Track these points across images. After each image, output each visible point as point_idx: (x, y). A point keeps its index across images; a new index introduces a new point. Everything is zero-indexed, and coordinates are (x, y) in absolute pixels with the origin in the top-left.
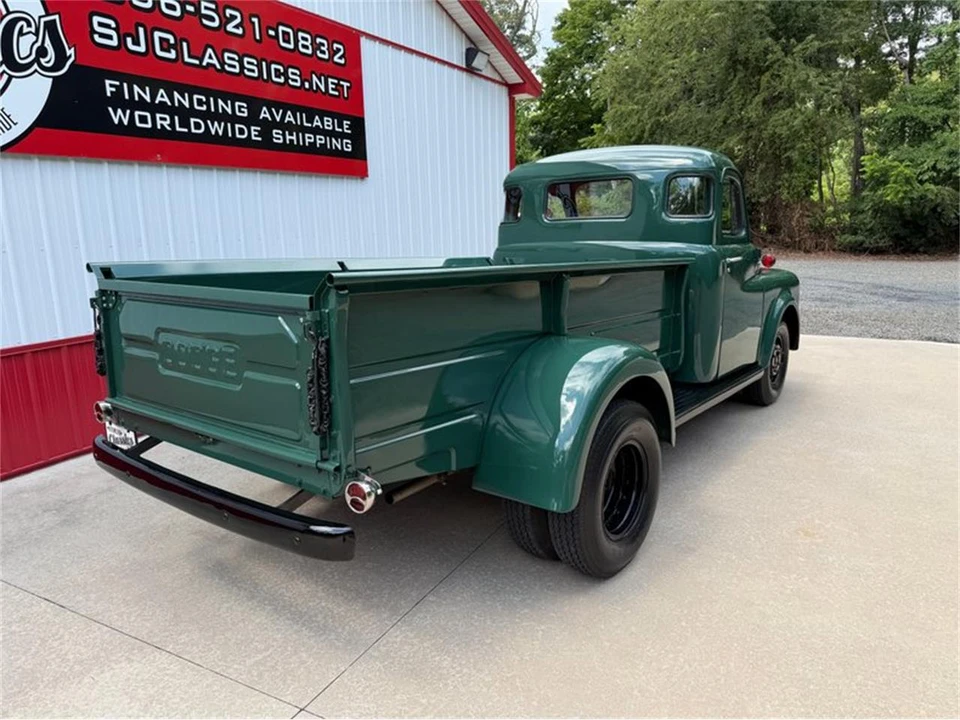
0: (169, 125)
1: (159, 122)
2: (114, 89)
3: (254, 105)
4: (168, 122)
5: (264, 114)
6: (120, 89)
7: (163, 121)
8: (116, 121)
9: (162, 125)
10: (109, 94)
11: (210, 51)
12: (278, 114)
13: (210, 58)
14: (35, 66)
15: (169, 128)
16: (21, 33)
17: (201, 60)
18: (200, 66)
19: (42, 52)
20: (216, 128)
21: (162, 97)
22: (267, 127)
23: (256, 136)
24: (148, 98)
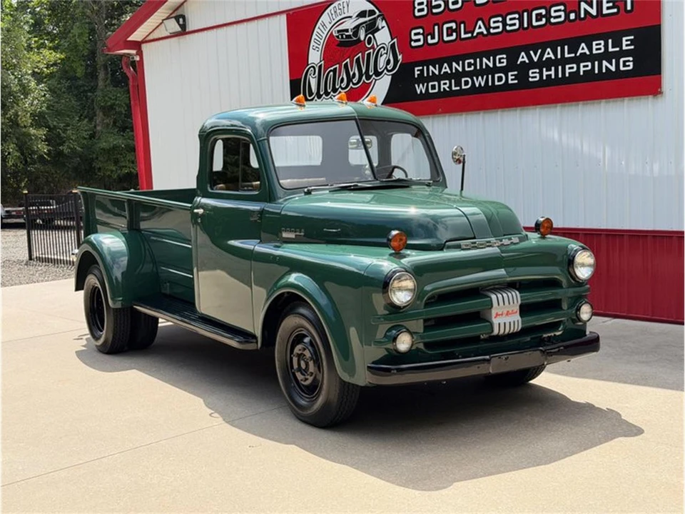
0: (448, 87)
1: (442, 86)
2: (419, 72)
3: (513, 55)
4: (448, 85)
5: (523, 58)
6: (422, 71)
7: (445, 85)
8: (419, 92)
9: (444, 88)
10: (416, 76)
11: (480, 23)
12: (536, 55)
13: (480, 28)
14: (385, 71)
15: (448, 89)
16: (381, 56)
17: (473, 33)
18: (472, 37)
19: (388, 62)
20: (480, 81)
21: (446, 69)
22: (523, 70)
23: (512, 80)
24: (437, 72)
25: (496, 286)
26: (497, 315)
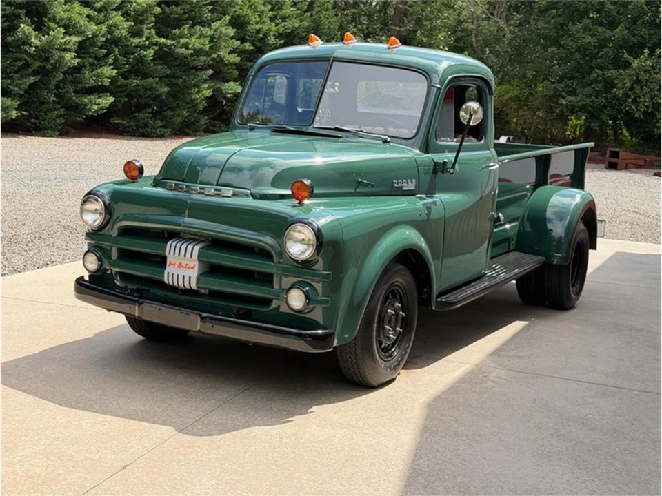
25: (197, 238)
26: (170, 264)
